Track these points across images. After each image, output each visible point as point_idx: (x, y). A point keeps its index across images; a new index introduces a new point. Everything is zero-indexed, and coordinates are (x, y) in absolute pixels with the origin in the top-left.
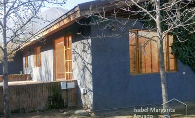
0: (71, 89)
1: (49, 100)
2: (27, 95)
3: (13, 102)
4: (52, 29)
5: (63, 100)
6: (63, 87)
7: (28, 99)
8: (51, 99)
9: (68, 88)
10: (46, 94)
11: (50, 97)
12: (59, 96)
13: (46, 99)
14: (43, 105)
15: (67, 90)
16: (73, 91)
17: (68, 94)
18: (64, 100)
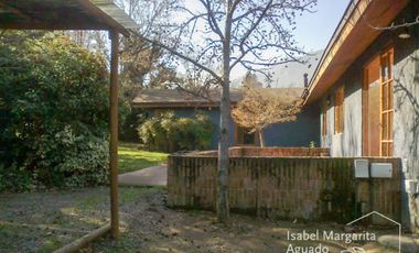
0: (383, 180)
1: (323, 201)
2: (275, 181)
3: (245, 191)
4: (344, 37)
5: (359, 205)
6: (361, 173)
7: (276, 191)
8: (330, 196)
9: (374, 175)
10: (317, 184)
11: (324, 192)
12: (349, 194)
13: (317, 196)
14: (309, 208)
15: (371, 181)
16: (388, 187)
17: (375, 192)
18: (363, 205)
